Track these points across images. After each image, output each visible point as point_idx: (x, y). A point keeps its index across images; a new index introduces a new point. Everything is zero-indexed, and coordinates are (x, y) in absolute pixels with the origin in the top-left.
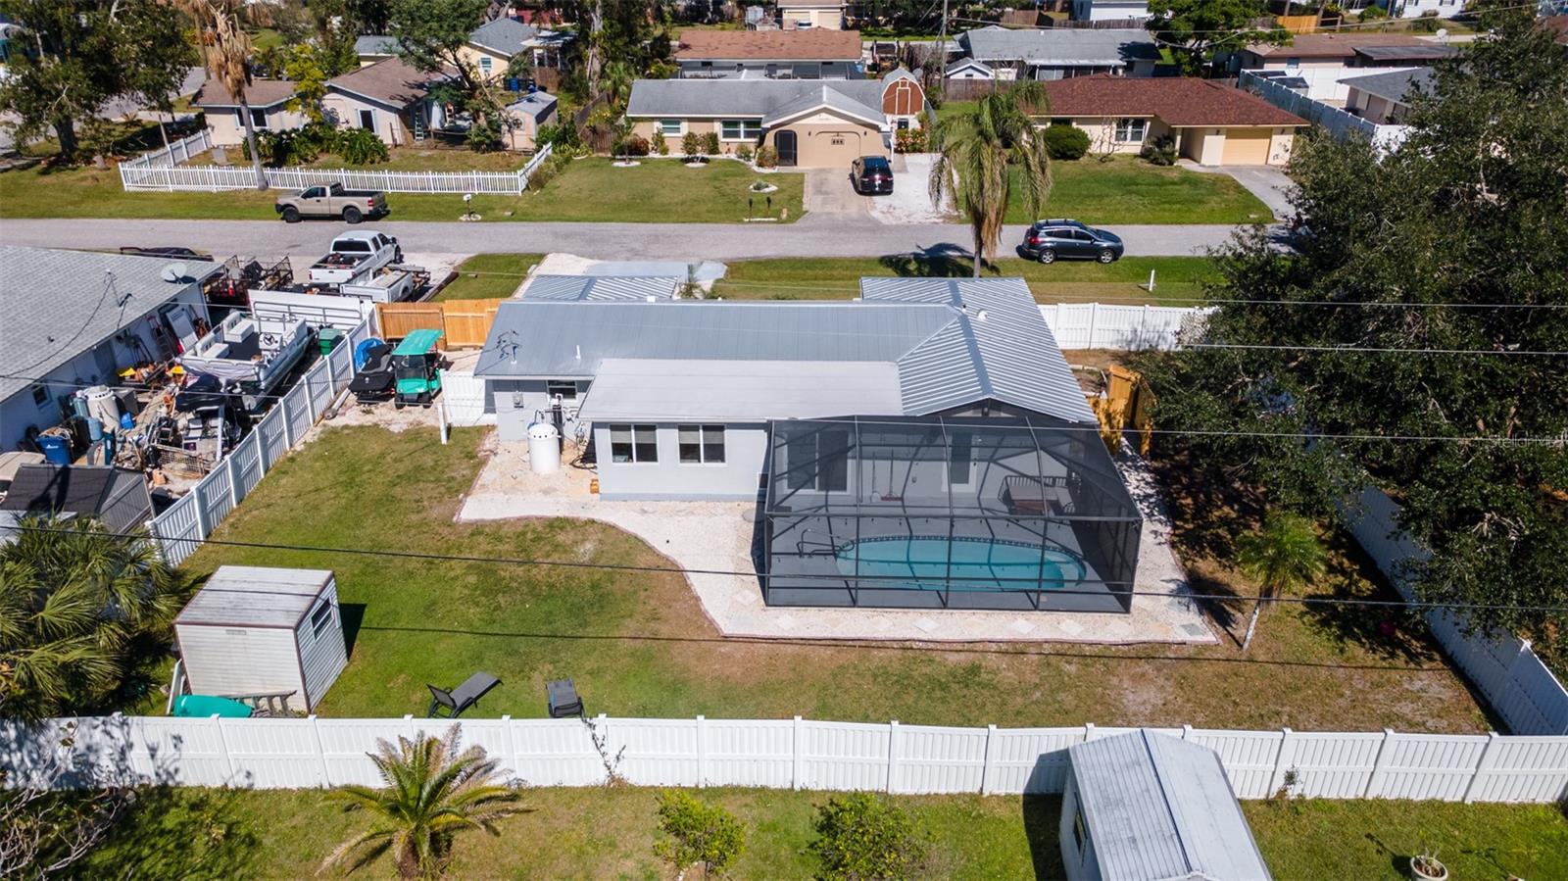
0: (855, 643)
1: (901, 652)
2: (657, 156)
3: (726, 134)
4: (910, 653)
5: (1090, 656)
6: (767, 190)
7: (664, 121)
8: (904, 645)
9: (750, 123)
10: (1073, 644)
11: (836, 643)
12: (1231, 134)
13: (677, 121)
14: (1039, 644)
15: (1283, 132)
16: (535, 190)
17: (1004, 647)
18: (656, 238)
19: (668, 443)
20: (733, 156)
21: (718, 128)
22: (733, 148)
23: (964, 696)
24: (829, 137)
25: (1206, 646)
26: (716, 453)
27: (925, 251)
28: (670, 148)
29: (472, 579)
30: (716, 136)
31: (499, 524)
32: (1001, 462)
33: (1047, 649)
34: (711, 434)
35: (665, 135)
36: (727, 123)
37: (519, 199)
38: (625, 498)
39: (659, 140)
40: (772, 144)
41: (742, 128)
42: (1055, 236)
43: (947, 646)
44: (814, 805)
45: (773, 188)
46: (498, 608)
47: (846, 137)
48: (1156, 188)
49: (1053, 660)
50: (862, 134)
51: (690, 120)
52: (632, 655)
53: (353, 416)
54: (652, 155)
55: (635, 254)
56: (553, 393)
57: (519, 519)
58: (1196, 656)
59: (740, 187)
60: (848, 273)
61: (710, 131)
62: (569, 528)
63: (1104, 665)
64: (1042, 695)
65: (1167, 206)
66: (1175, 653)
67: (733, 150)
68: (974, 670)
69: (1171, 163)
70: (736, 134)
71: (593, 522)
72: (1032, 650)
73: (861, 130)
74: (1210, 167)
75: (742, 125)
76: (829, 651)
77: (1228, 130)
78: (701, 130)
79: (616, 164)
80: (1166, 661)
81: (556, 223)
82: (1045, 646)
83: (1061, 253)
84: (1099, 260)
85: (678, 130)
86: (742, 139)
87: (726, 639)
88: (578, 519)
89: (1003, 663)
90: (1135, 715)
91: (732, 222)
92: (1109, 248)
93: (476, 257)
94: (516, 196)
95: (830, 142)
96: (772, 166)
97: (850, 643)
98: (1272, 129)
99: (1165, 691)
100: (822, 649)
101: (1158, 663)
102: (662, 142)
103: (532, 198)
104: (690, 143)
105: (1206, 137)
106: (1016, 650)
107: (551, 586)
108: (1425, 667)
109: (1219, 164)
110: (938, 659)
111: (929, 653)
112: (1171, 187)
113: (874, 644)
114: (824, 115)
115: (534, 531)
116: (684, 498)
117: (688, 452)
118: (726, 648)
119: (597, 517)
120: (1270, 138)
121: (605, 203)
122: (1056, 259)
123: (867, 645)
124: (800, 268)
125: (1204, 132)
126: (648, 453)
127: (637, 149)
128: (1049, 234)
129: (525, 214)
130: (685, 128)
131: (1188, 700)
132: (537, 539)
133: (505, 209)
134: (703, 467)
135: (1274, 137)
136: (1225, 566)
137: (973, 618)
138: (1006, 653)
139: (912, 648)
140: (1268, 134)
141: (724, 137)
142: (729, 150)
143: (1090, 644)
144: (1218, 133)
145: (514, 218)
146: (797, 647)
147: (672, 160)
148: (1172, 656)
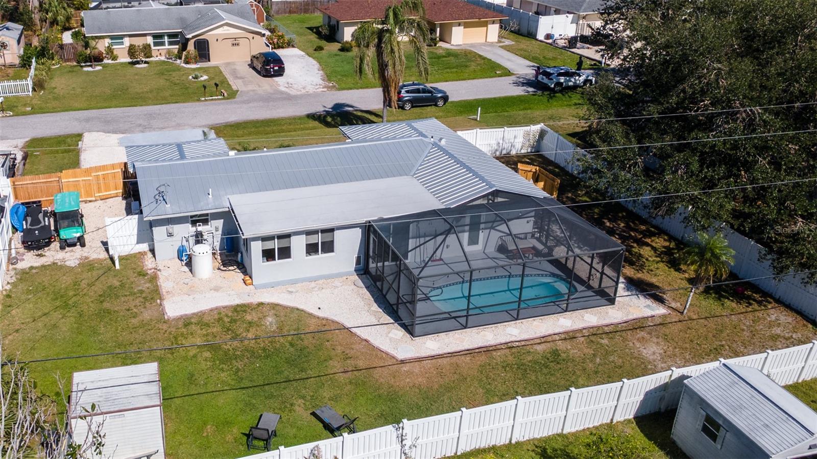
0: (480, 350)
1: (508, 350)
2: (110, 61)
3: (156, 44)
4: (513, 350)
5: (610, 332)
6: (202, 79)
7: (112, 38)
8: (509, 346)
9: (171, 36)
10: (598, 327)
11: (470, 352)
12: (466, 26)
13: (122, 37)
14: (580, 330)
15: (493, 23)
16: (40, 92)
17: (563, 336)
18: (151, 116)
19: (298, 244)
20: (163, 58)
21: (150, 40)
22: (163, 53)
23: (560, 369)
24: (230, 42)
25: (664, 316)
26: (328, 247)
27: (332, 108)
28: (119, 55)
29: (207, 354)
30: (149, 45)
31: (200, 315)
32: (496, 228)
33: (586, 333)
34: (326, 235)
35: (114, 47)
36: (155, 36)
37: (32, 98)
38: (272, 285)
39: (110, 50)
40: (193, 48)
41: (166, 39)
42: (411, 93)
43: (532, 342)
44: (528, 450)
45: (205, 77)
46: (238, 370)
47: (241, 41)
48: (436, 60)
49: (592, 338)
50: (251, 39)
51: (130, 36)
52: (351, 383)
53: (30, 260)
54: (106, 61)
55: (144, 128)
56: (194, 223)
57: (211, 310)
58: (663, 323)
59: (184, 78)
60: (292, 127)
61: (145, 43)
62: (249, 311)
63: (621, 336)
64: (600, 359)
65: (448, 70)
66: (652, 322)
67: (163, 54)
68: (555, 353)
69: (435, 45)
70: (163, 44)
71: (262, 304)
72: (578, 335)
73: (250, 36)
74: (456, 45)
75: (166, 37)
76: (468, 358)
77: (465, 23)
78: (139, 42)
79: (86, 69)
80: (650, 328)
81: (71, 112)
82: (584, 331)
83: (415, 103)
84: (436, 105)
85: (122, 43)
86: (167, 47)
87: (403, 362)
88: (251, 304)
89: (568, 345)
90: (655, 361)
91: (194, 101)
92: (441, 97)
93: (31, 140)
94: (28, 96)
95: (231, 45)
96: (196, 63)
97: (477, 350)
98: (487, 21)
99: (660, 345)
100: (463, 358)
101: (647, 329)
102: (112, 53)
103: (41, 97)
104: (132, 51)
105: (454, 28)
106: (570, 336)
107: (264, 349)
108: (769, 307)
109: (461, 43)
110: (531, 350)
111: (525, 347)
112: (444, 59)
113: (491, 348)
114: (226, 28)
115: (227, 316)
116: (311, 280)
117: (312, 249)
118: (406, 368)
119: (263, 300)
120: (487, 26)
121: (96, 96)
122: (413, 107)
123: (487, 350)
124: (261, 126)
125: (451, 25)
126: (285, 253)
127: (98, 59)
128: (407, 92)
129: (41, 108)
130: (127, 42)
131: (675, 348)
132: (233, 321)
133: (25, 105)
134: (321, 257)
135: (489, 26)
136: (637, 270)
137: (535, 323)
138: (565, 339)
139: (513, 347)
140: (485, 24)
141: (154, 46)
142: (160, 54)
143: (607, 326)
144: (459, 25)
145: (34, 111)
146: (448, 359)
147: (122, 64)
148: (652, 324)
